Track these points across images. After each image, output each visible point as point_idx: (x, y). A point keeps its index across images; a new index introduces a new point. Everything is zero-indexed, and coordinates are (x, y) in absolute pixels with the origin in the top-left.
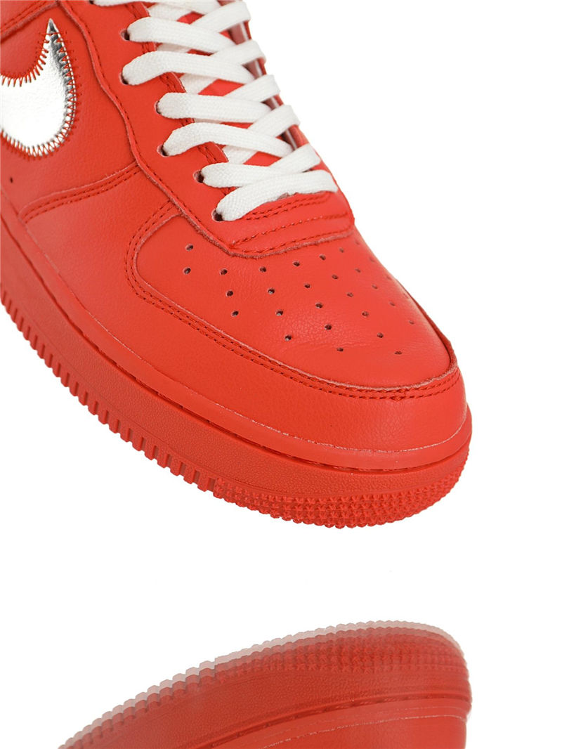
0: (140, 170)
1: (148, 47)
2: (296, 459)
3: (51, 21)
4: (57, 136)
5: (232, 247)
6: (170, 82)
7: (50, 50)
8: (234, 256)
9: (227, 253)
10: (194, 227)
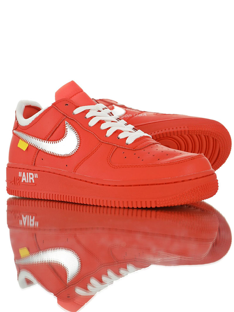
0: (103, 142)
1: (91, 118)
2: (175, 182)
3: (66, 121)
4: (77, 146)
5: (134, 148)
6: (101, 122)
7: (68, 128)
8: (136, 150)
9: (134, 150)
10: (122, 148)
